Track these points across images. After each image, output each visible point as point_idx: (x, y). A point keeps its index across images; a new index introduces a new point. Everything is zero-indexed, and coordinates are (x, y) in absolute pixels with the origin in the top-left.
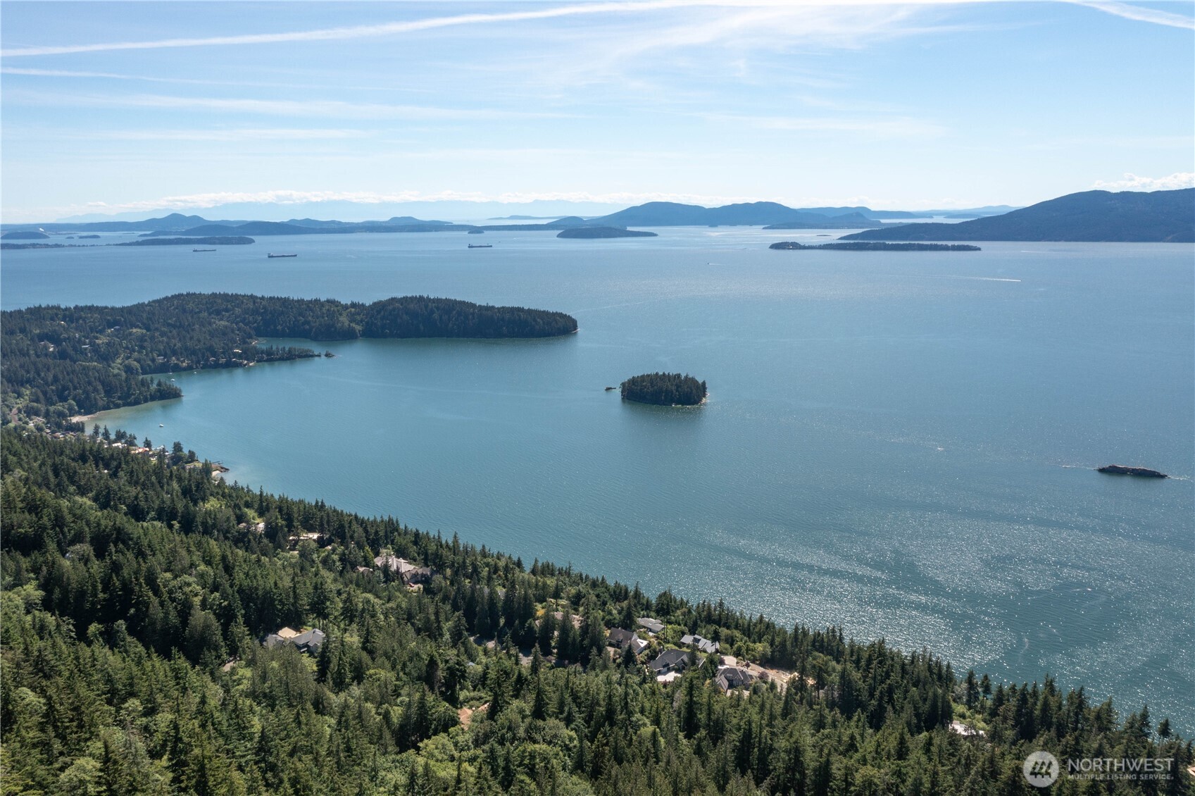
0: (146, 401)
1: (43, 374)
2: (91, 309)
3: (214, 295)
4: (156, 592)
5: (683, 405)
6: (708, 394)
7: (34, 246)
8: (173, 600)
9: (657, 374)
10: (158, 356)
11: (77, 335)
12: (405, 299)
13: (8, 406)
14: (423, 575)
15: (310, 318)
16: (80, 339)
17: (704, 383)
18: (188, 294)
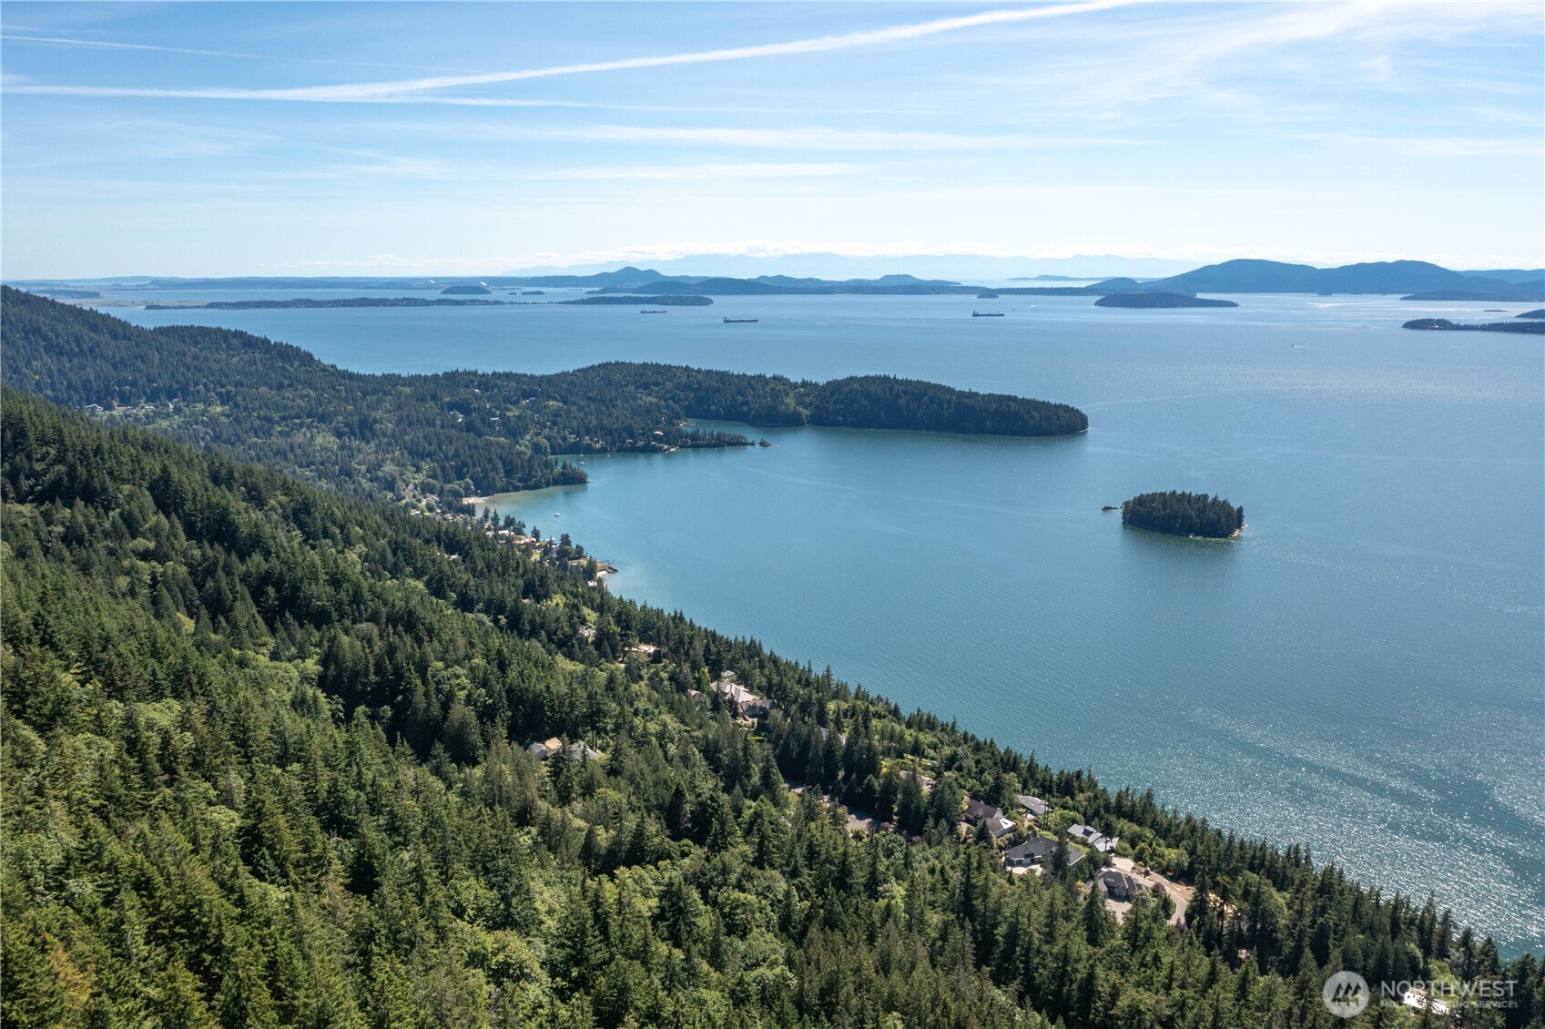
0: (548, 485)
1: (444, 448)
2: (508, 376)
3: (645, 366)
4: (425, 682)
5: (1205, 536)
6: (1246, 525)
7: (473, 302)
8: (439, 691)
9: (1174, 492)
10: (570, 434)
11: (488, 406)
12: (867, 378)
13: (404, 481)
14: (761, 708)
15: (750, 398)
16: (490, 410)
17: (1240, 510)
18: (617, 363)
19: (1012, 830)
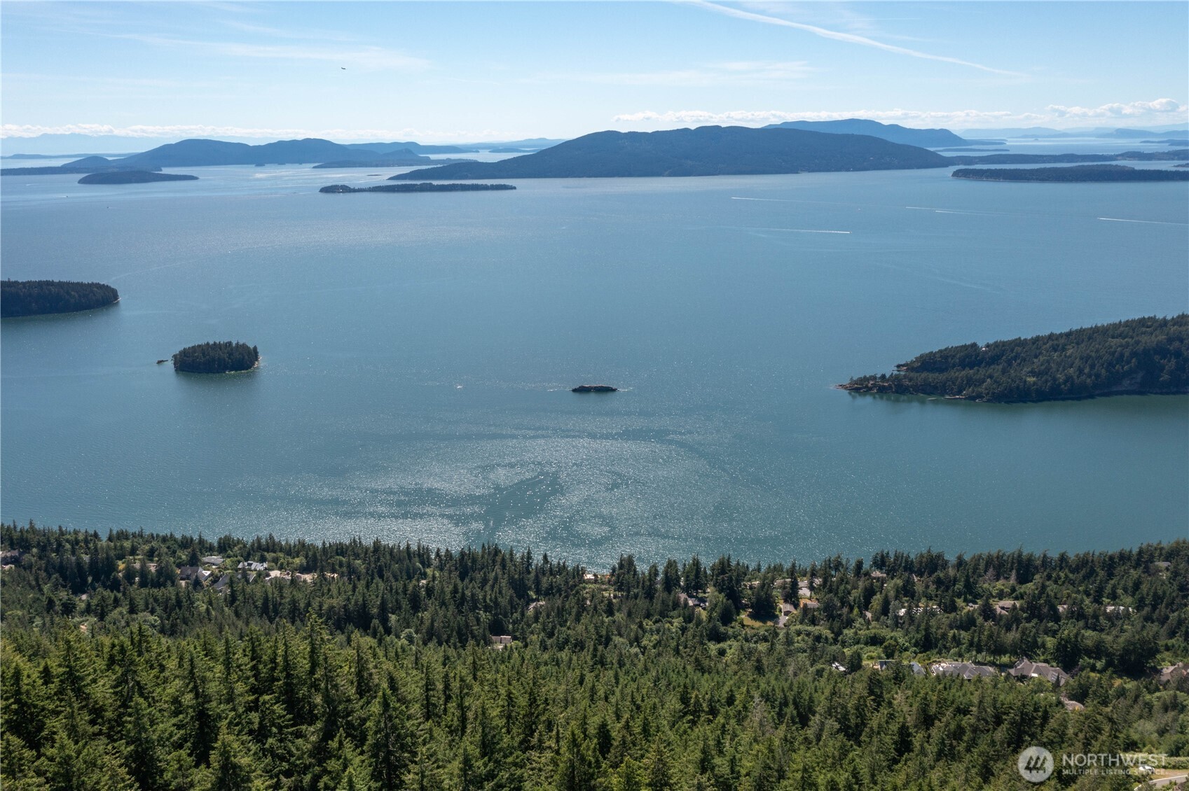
5: (236, 370)
6: (261, 358)
9: (208, 344)
14: (12, 557)
17: (255, 348)
19: (211, 575)
